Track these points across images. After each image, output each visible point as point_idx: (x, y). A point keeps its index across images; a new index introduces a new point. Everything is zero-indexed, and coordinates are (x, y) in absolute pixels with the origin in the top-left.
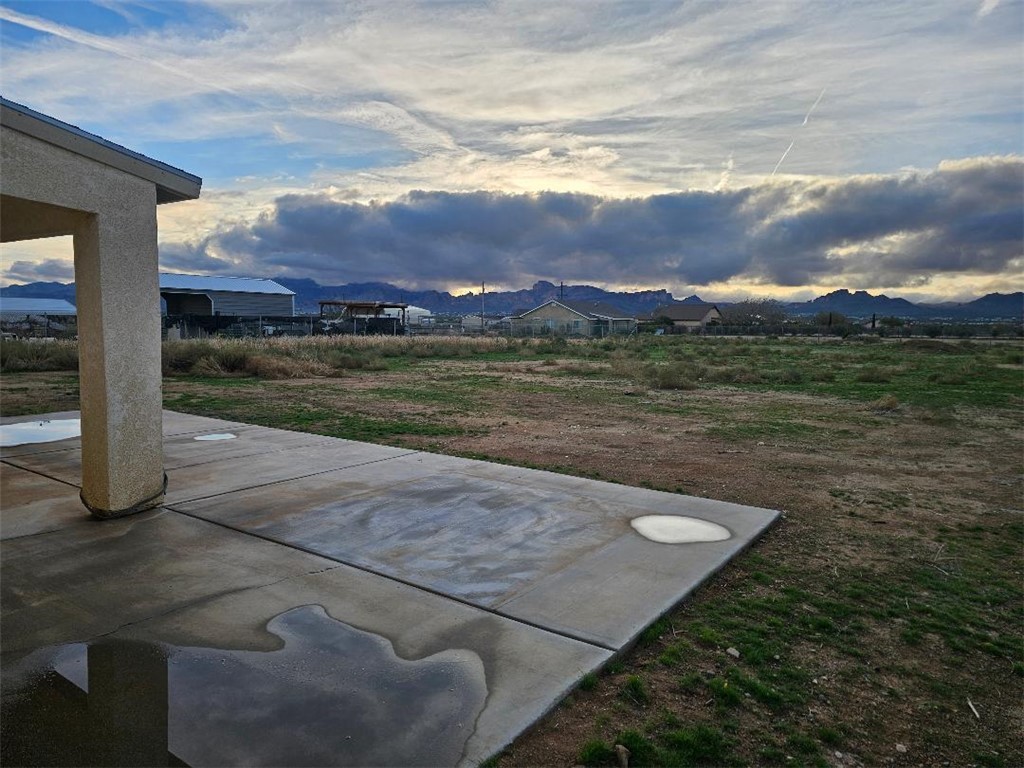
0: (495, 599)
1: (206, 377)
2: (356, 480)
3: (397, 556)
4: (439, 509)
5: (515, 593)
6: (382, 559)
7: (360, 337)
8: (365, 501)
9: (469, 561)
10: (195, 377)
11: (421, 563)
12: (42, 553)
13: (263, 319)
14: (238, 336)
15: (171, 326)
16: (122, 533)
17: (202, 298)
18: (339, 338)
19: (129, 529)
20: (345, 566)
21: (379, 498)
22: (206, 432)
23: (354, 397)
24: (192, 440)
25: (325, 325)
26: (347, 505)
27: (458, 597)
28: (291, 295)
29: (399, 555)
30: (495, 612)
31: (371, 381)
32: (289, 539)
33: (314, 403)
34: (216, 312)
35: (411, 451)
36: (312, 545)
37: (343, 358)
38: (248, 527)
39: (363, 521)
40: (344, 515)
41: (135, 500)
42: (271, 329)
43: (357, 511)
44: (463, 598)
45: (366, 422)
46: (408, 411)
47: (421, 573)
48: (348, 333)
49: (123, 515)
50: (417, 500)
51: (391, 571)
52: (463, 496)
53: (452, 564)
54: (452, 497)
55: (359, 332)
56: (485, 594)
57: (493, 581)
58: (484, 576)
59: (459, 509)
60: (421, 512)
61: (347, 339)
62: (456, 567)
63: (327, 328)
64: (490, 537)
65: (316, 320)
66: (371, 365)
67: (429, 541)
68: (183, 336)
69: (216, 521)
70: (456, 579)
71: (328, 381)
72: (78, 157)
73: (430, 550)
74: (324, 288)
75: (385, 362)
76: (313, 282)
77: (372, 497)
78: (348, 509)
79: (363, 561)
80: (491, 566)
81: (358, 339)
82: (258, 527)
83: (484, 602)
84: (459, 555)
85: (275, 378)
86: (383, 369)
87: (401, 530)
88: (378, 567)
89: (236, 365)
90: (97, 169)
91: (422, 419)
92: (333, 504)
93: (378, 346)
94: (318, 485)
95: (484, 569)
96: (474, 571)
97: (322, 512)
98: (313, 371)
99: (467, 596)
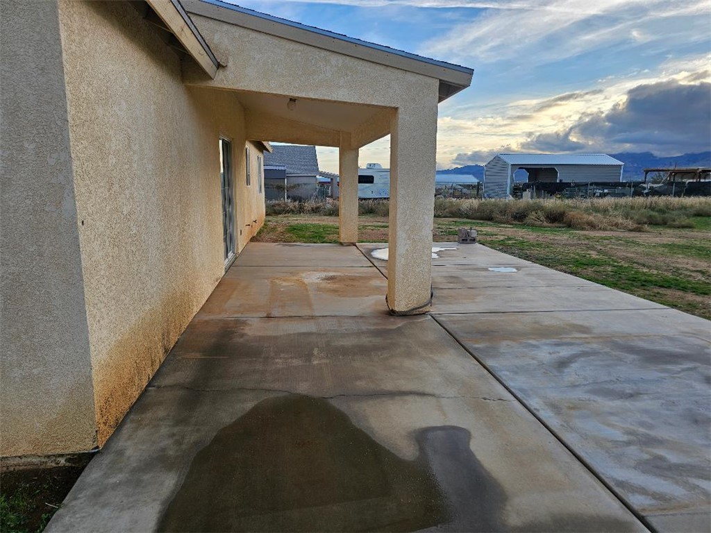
0: (653, 502)
1: (533, 225)
2: (586, 324)
3: (572, 408)
4: (652, 373)
5: (686, 506)
6: (555, 407)
7: (677, 199)
8: (579, 345)
9: (649, 441)
10: (524, 226)
11: (591, 426)
12: (346, 330)
13: (591, 184)
14: (571, 197)
15: (526, 190)
16: (394, 327)
17: (551, 170)
18: (655, 198)
19: (399, 325)
20: (516, 403)
21: (595, 346)
22: (499, 265)
23: (640, 249)
24: (486, 270)
25: (645, 189)
26: (557, 345)
27: (607, 481)
28: (621, 166)
29: (574, 408)
30: (642, 519)
31: (668, 236)
32: (490, 363)
33: (599, 252)
34: (561, 181)
35: (662, 306)
36: (503, 375)
37: (651, 216)
38: (468, 344)
39: (562, 364)
40: (550, 353)
41: (411, 306)
42: (599, 192)
43: (565, 352)
44: (612, 484)
45: (637, 272)
46: (689, 267)
47: (584, 437)
48: (664, 195)
49: (404, 315)
50: (631, 357)
51: (554, 422)
52: (691, 365)
53: (625, 438)
54: (676, 363)
55: (678, 194)
56: (643, 491)
57: (665, 477)
58: (658, 467)
59: (674, 378)
60: (629, 370)
61: (661, 201)
62: (629, 443)
63: (646, 191)
64: (696, 422)
65: (636, 185)
66: (677, 223)
67: (617, 403)
68: (532, 198)
69: (452, 333)
70: (618, 458)
71: (627, 234)
72: (389, 68)
73: (612, 414)
74: (661, 159)
75: (692, 221)
76: (652, 154)
77: (588, 343)
78: (558, 349)
79: (534, 403)
80: (673, 458)
81: (675, 200)
82: (477, 346)
83: (636, 501)
84: (642, 430)
85: (583, 229)
86: (689, 227)
87: (595, 383)
88: (545, 414)
89: (557, 219)
90: (400, 74)
91: (700, 277)
92: (548, 341)
93: (692, 206)
94: (547, 321)
95: (661, 458)
96: (646, 457)
97: (534, 346)
98: (617, 225)
99: (621, 484)
